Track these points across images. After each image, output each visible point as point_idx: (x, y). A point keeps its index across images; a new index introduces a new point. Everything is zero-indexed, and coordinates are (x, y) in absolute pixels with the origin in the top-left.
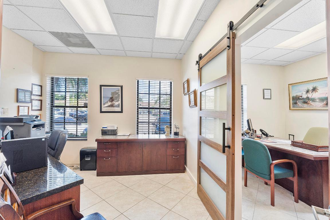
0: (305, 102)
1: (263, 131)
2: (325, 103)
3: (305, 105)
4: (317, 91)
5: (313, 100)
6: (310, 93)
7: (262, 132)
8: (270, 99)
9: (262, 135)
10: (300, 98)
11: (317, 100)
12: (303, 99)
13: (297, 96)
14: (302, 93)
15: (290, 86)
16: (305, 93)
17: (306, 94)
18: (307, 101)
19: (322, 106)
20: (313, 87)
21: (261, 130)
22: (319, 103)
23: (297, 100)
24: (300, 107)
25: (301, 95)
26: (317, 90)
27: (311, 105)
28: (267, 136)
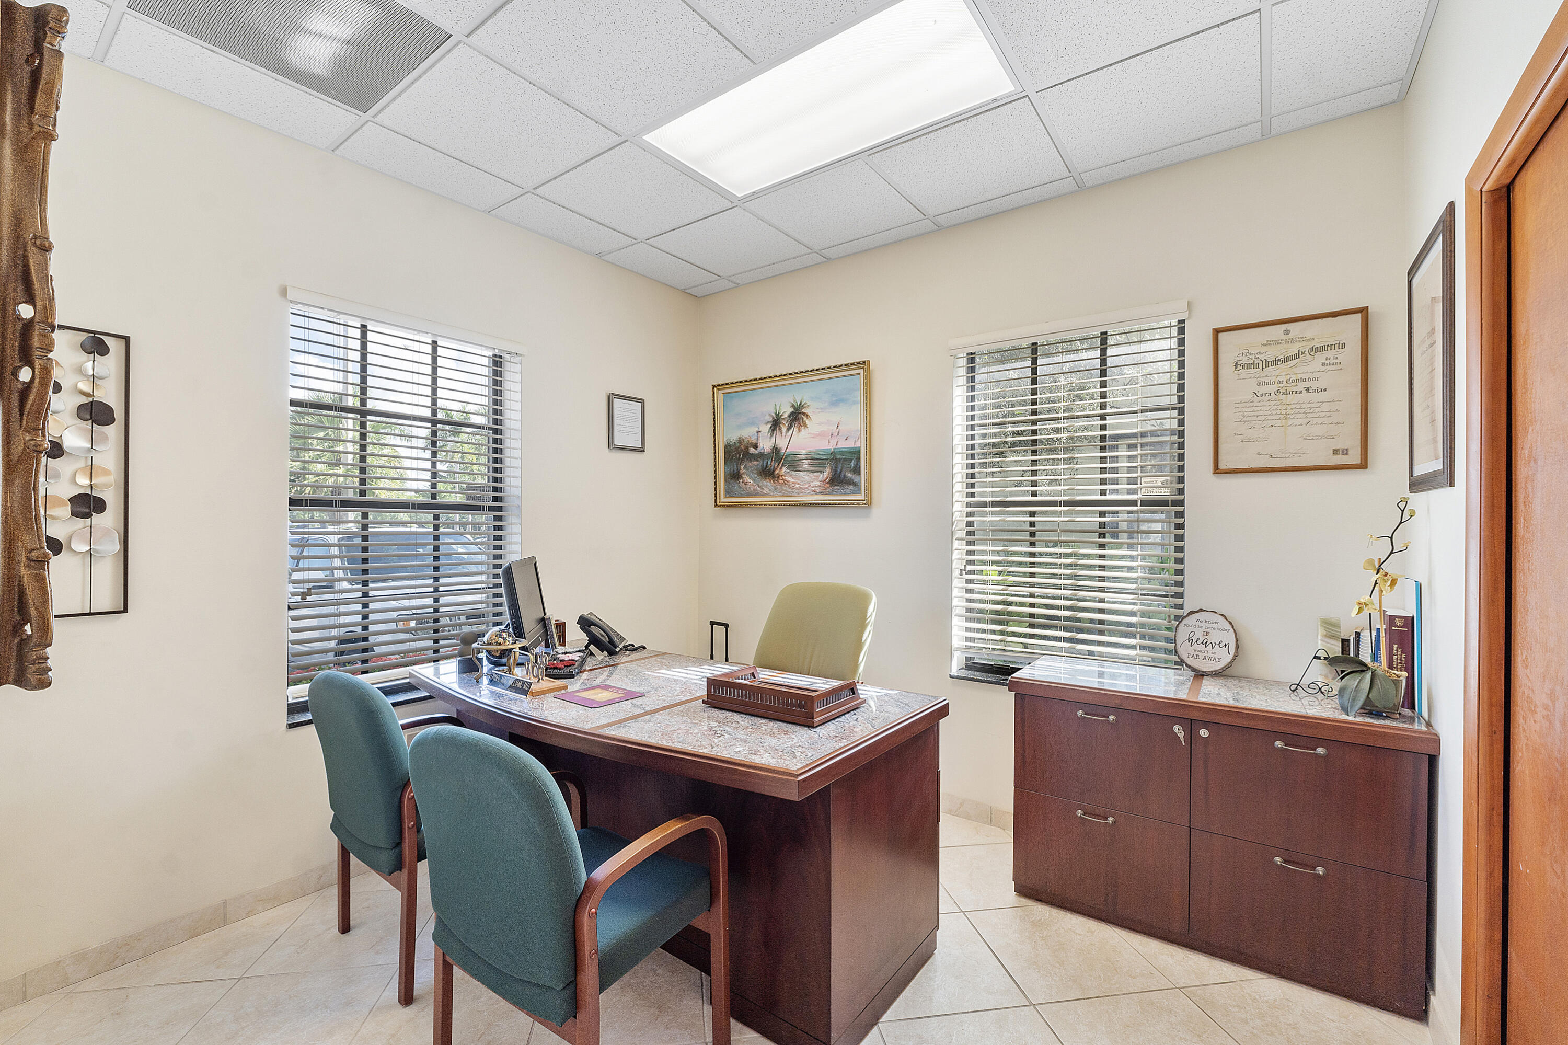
0: (767, 473)
1: (593, 629)
2: (826, 474)
3: (768, 484)
4: (806, 426)
5: (793, 462)
6: (784, 429)
7: (589, 633)
8: (641, 450)
9: (592, 647)
10: (752, 450)
11: (805, 464)
12: (761, 456)
13: (740, 441)
14: (757, 429)
15: (720, 396)
16: (766, 428)
17: (772, 435)
18: (772, 464)
19: (818, 490)
20: (793, 406)
21: (585, 623)
22: (812, 475)
23: (740, 461)
24: (749, 495)
25: (753, 440)
26: (805, 419)
27: (786, 482)
28: (612, 653)
